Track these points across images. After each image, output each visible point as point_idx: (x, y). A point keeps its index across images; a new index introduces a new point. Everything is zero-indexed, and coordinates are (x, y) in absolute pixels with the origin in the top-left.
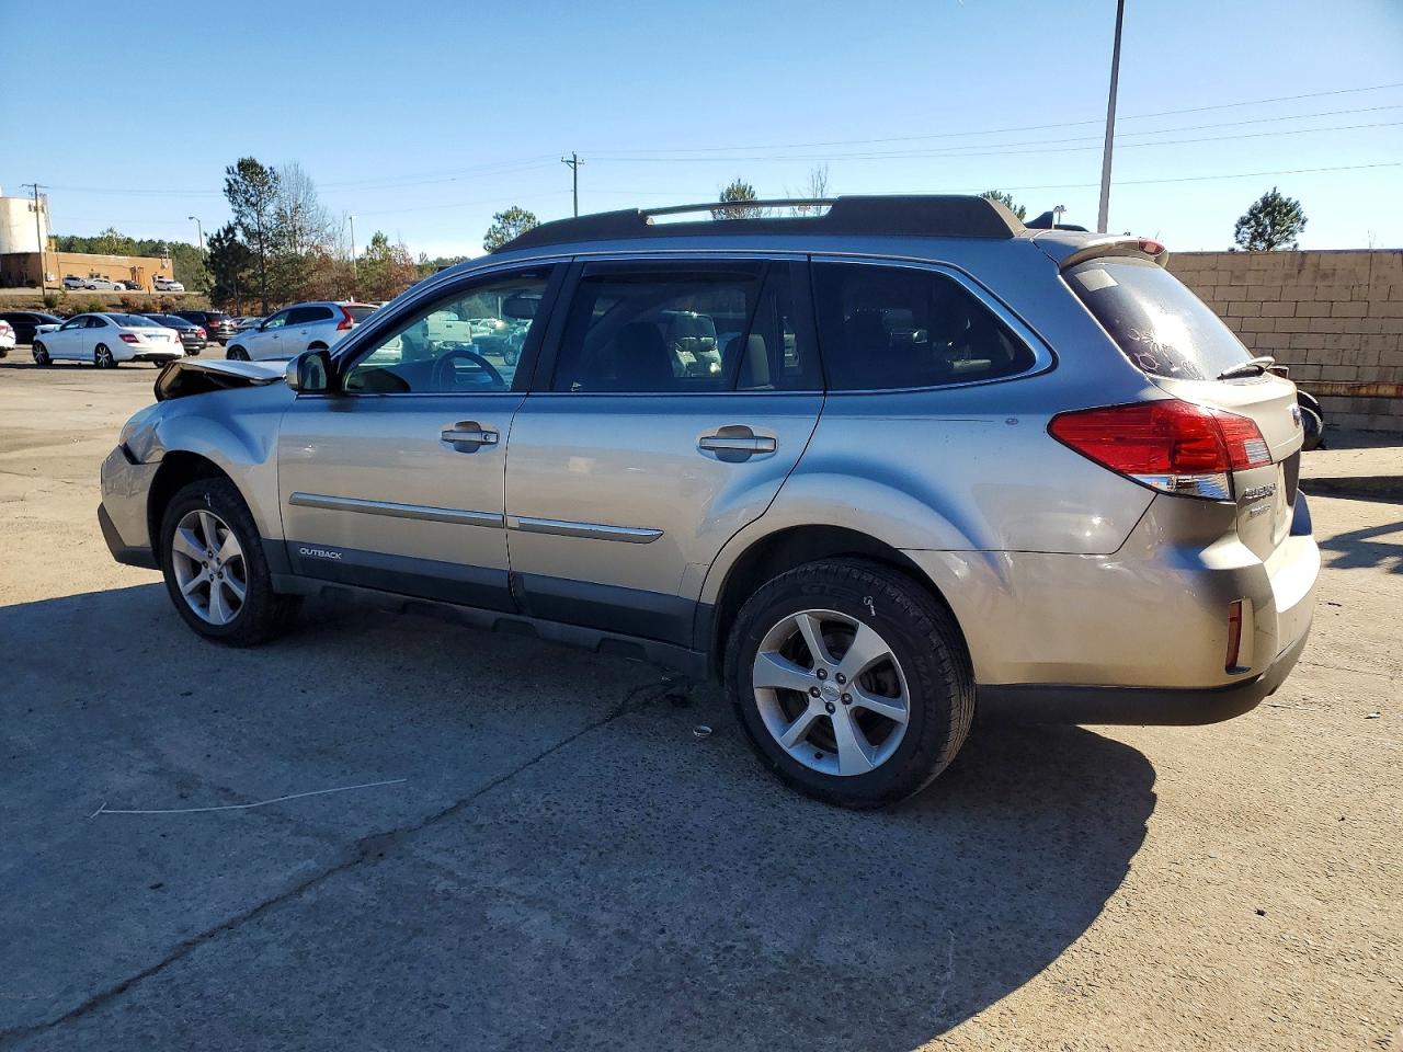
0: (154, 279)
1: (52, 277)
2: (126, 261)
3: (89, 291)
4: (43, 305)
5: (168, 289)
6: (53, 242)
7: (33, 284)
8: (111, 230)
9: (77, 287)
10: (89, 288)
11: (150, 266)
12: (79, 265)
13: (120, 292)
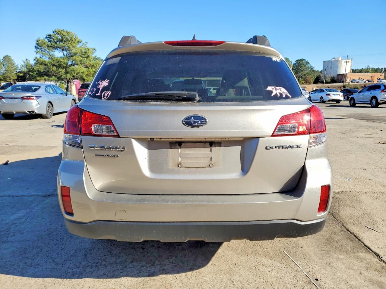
0: (377, 79)
1: (348, 80)
2: (370, 74)
3: (357, 83)
4: (343, 87)
5: (381, 82)
6: (352, 70)
7: (343, 82)
8: (368, 66)
9: (354, 82)
10: (357, 82)
11: (377, 75)
12: (356, 76)
13: (366, 83)
